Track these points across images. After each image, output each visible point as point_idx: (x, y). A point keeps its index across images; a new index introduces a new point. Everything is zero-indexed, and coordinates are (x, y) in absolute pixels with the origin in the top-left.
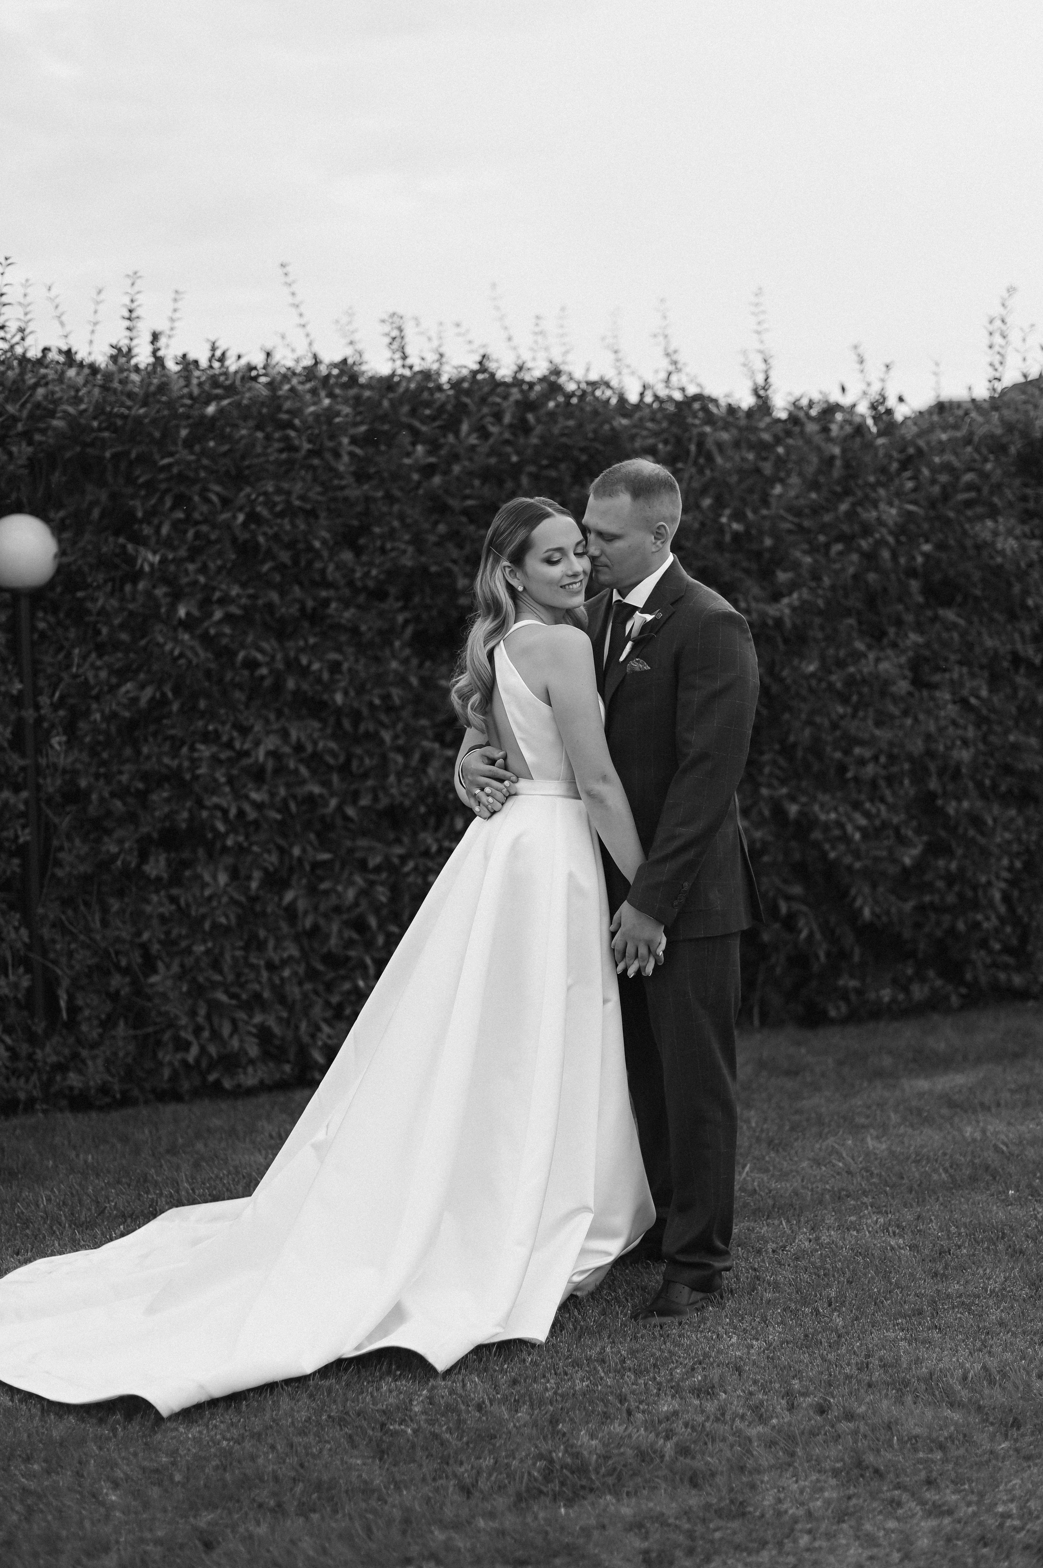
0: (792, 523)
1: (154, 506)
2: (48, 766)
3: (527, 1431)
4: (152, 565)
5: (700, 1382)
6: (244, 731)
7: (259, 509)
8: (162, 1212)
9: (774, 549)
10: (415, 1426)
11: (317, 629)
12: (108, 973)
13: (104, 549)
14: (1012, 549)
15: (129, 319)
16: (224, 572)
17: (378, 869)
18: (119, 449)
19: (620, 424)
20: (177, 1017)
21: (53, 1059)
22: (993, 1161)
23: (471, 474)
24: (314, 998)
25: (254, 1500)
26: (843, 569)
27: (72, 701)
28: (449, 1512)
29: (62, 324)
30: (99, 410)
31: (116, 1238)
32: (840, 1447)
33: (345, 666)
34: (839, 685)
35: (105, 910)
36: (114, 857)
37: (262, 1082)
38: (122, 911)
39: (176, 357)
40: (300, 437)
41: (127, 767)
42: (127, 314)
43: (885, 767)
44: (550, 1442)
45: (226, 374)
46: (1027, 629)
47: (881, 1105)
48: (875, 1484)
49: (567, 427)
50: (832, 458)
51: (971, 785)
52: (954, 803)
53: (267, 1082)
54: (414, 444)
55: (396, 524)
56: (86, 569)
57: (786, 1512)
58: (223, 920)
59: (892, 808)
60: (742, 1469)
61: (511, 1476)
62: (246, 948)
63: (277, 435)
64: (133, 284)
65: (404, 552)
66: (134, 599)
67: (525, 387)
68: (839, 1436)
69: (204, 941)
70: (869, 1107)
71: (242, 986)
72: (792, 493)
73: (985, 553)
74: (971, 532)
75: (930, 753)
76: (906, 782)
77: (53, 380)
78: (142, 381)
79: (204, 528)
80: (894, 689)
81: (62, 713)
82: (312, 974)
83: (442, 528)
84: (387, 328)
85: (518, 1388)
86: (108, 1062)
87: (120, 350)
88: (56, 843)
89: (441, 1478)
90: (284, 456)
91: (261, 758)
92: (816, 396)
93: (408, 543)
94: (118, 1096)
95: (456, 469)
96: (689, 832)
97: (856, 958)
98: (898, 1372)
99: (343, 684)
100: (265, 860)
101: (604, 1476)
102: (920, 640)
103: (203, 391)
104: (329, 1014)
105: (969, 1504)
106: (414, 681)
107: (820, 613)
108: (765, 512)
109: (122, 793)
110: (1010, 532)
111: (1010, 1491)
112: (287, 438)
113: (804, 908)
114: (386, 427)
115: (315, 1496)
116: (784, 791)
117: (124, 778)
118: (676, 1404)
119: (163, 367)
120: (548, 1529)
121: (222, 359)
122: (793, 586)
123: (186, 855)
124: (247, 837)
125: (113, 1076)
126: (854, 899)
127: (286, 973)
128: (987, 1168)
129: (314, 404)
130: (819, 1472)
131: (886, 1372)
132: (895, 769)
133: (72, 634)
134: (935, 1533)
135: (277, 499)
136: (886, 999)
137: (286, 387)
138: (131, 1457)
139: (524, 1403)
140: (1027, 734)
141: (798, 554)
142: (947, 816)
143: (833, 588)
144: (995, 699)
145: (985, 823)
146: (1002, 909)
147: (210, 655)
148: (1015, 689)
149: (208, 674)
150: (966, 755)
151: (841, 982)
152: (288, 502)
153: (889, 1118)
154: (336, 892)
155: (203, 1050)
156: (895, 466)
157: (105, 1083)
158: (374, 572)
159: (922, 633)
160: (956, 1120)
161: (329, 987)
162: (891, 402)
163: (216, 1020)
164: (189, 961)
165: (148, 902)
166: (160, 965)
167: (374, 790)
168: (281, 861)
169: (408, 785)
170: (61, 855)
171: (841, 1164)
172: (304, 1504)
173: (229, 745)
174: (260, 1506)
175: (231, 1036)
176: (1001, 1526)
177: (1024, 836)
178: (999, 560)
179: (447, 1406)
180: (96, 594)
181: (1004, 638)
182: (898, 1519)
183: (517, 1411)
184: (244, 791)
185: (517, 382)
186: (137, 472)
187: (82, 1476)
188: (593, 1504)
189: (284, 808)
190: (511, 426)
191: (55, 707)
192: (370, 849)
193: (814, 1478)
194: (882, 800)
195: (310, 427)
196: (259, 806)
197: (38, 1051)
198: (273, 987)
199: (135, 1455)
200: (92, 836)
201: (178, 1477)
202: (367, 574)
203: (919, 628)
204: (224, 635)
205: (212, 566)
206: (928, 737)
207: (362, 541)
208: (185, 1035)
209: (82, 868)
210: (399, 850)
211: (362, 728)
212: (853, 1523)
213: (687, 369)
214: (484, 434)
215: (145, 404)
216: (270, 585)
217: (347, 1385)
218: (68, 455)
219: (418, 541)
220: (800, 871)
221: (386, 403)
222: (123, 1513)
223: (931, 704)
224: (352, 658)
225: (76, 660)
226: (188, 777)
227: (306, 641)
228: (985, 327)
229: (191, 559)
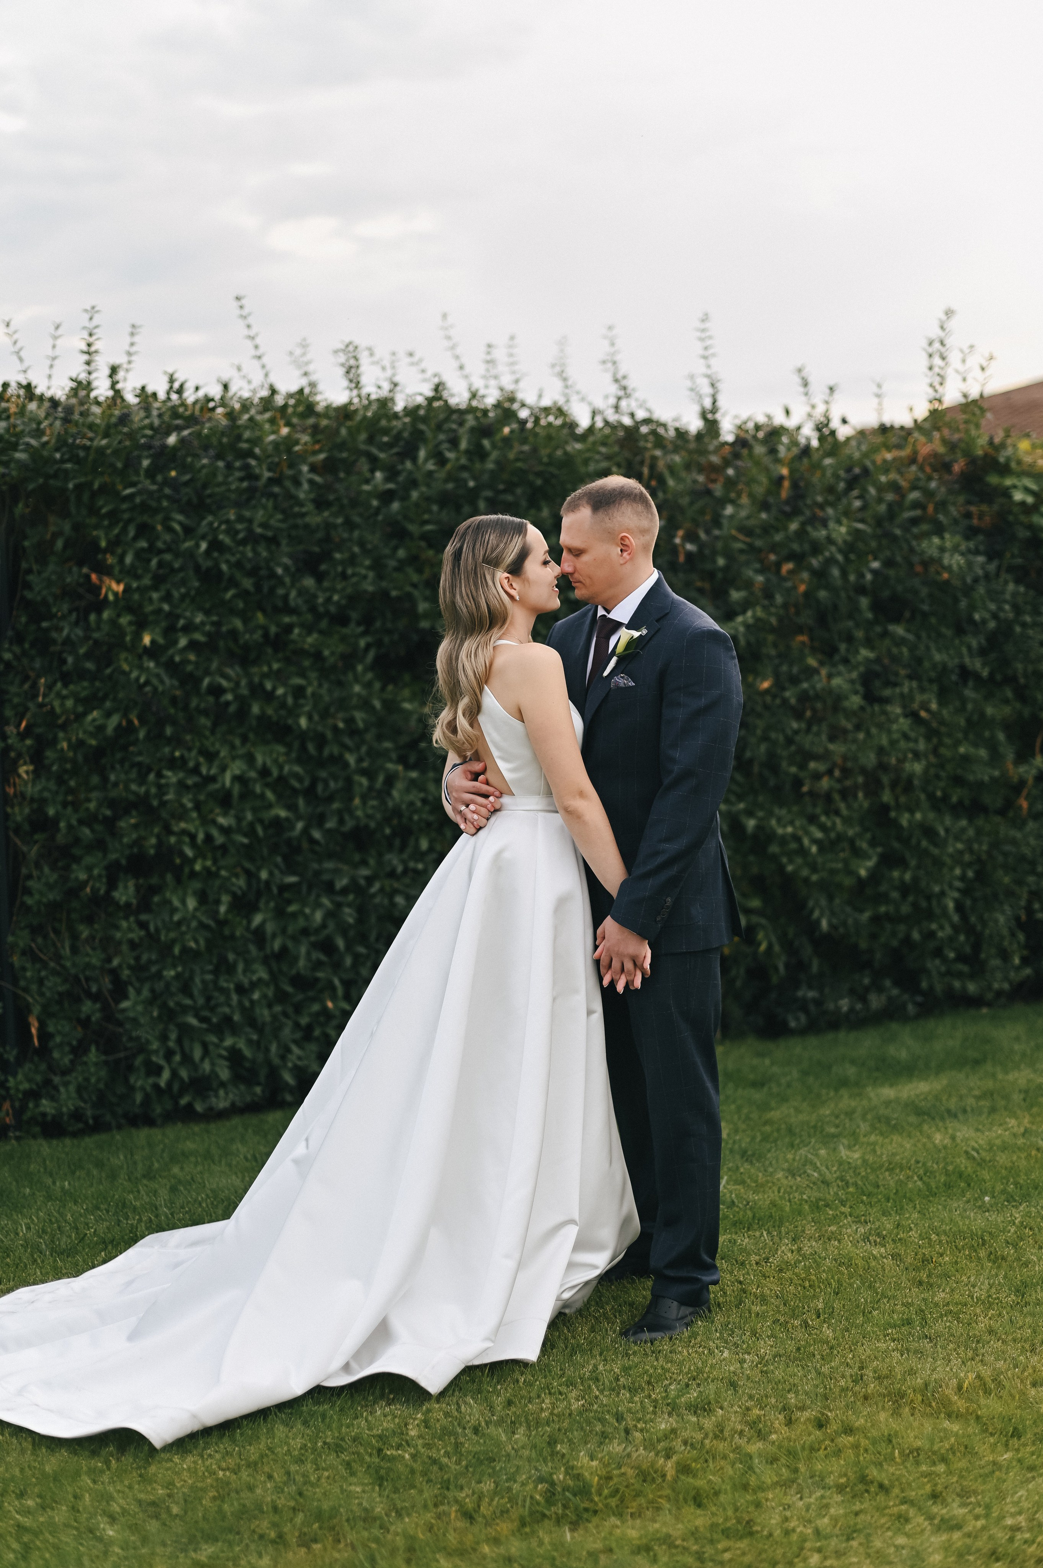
0: (744, 543)
1: (117, 536)
2: (15, 795)
3: (526, 1453)
4: (116, 594)
5: (696, 1399)
6: (211, 757)
7: (221, 537)
8: (143, 1237)
9: (726, 569)
10: (412, 1450)
11: (280, 655)
12: (78, 1000)
13: (68, 580)
14: (959, 565)
15: (88, 353)
16: (188, 601)
17: (345, 891)
18: (82, 480)
19: (574, 448)
20: (148, 1042)
21: (26, 1086)
22: (966, 1168)
23: (428, 499)
24: (284, 1020)
25: (254, 1531)
26: (795, 588)
27: (39, 730)
28: (452, 1538)
29: (21, 360)
30: (61, 443)
31: (99, 1265)
32: (842, 1462)
33: (309, 690)
34: (793, 701)
35: (75, 937)
36: (85, 884)
37: (233, 1104)
38: (92, 937)
39: (135, 389)
40: (260, 465)
41: (94, 795)
42: (85, 348)
43: (839, 781)
44: (550, 1464)
45: (183, 404)
46: (974, 643)
47: (850, 1114)
48: (881, 1498)
49: (522, 452)
50: (781, 478)
51: (923, 797)
52: (907, 815)
53: (238, 1104)
54: (372, 471)
55: (356, 549)
56: (50, 600)
57: (794, 1530)
58: (192, 944)
59: (847, 821)
60: (745, 1487)
61: (513, 1500)
62: (216, 972)
63: (238, 464)
64: (91, 319)
65: (365, 577)
66: (99, 628)
67: (479, 414)
68: (840, 1450)
69: (174, 966)
70: (837, 1117)
71: (212, 1009)
72: (743, 513)
73: (932, 569)
74: (917, 548)
75: (883, 767)
76: (860, 795)
77: (15, 414)
78: (103, 412)
79: (168, 557)
80: (846, 704)
81: (28, 742)
82: (281, 997)
83: (401, 553)
84: (342, 358)
85: (513, 1409)
86: (79, 1090)
87: (80, 383)
88: (24, 871)
89: (442, 1504)
90: (245, 484)
91: (228, 783)
92: (761, 419)
93: (369, 568)
94: (91, 1122)
95: (415, 495)
96: (672, 848)
97: (815, 968)
98: (893, 1384)
99: (307, 709)
100: (233, 884)
101: (606, 1498)
102: (871, 655)
103: (163, 422)
104: (298, 1035)
105: (977, 1518)
106: (377, 704)
107: (773, 630)
108: (716, 532)
109: (90, 820)
110: (955, 549)
111: (1018, 1502)
112: (247, 467)
113: (763, 921)
114: (345, 455)
115: (316, 1526)
116: (742, 806)
117: (92, 806)
118: (673, 1422)
119: (123, 400)
120: (555, 1554)
121: (180, 391)
122: (745, 605)
123: (154, 880)
124: (215, 861)
125: (85, 1102)
126: (812, 912)
127: (256, 996)
128: (961, 1175)
129: (273, 432)
130: (824, 1488)
131: (881, 1384)
132: (848, 783)
133: (37, 664)
134: (946, 1548)
135: (239, 526)
136: (845, 1009)
137: (246, 417)
138: (127, 1490)
139: (521, 1424)
140: (976, 745)
141: (750, 573)
142: (901, 827)
143: (785, 606)
144: (945, 712)
145: (937, 834)
146: (956, 918)
147: (176, 683)
148: (964, 701)
149: (174, 701)
150: (918, 768)
151: (800, 994)
152: (250, 531)
153: (858, 1127)
154: (304, 915)
155: (174, 1074)
156: (842, 485)
157: (77, 1109)
158: (336, 598)
159: (872, 648)
160: (925, 1127)
161: (298, 1009)
162: (835, 424)
163: (186, 1044)
164: (160, 986)
165: (117, 928)
166: (131, 991)
167: (340, 813)
168: (249, 884)
169: (373, 807)
170: (30, 883)
171: (816, 1174)
172: (305, 1534)
173: (196, 770)
174: (261, 1537)
175: (202, 1059)
176: (1011, 1540)
177: (976, 846)
178: (946, 576)
179: (444, 1428)
180: (61, 624)
181: (952, 652)
182: (908, 1536)
183: (514, 1433)
184: (211, 816)
185: (471, 410)
186: (101, 503)
187: (78, 1511)
188: (597, 1527)
189: (251, 832)
190: (467, 452)
191: (22, 736)
192: (336, 871)
193: (818, 1494)
194: (837, 813)
195: (269, 457)
196: (226, 831)
197: (11, 1079)
198: (243, 1009)
199: (130, 1487)
200: (60, 864)
201: (175, 1510)
202: (329, 600)
203: (869, 643)
204: (189, 662)
205: (176, 594)
206: (881, 751)
207: (323, 567)
208: (156, 1059)
209: (52, 896)
210: (365, 872)
211: (326, 752)
212: (862, 1539)
213: (637, 395)
214: (442, 461)
215: (106, 435)
216: (233, 612)
217: (341, 1410)
218: (31, 487)
219: (378, 566)
220: (759, 885)
221: (344, 431)
222: (122, 1549)
223: (883, 718)
224: (315, 683)
225: (42, 690)
226: (155, 803)
227: (270, 667)
228: (925, 350)
229: (155, 588)
